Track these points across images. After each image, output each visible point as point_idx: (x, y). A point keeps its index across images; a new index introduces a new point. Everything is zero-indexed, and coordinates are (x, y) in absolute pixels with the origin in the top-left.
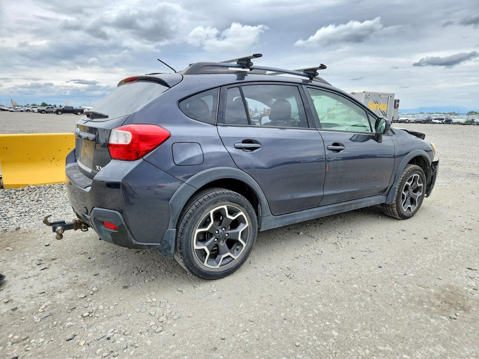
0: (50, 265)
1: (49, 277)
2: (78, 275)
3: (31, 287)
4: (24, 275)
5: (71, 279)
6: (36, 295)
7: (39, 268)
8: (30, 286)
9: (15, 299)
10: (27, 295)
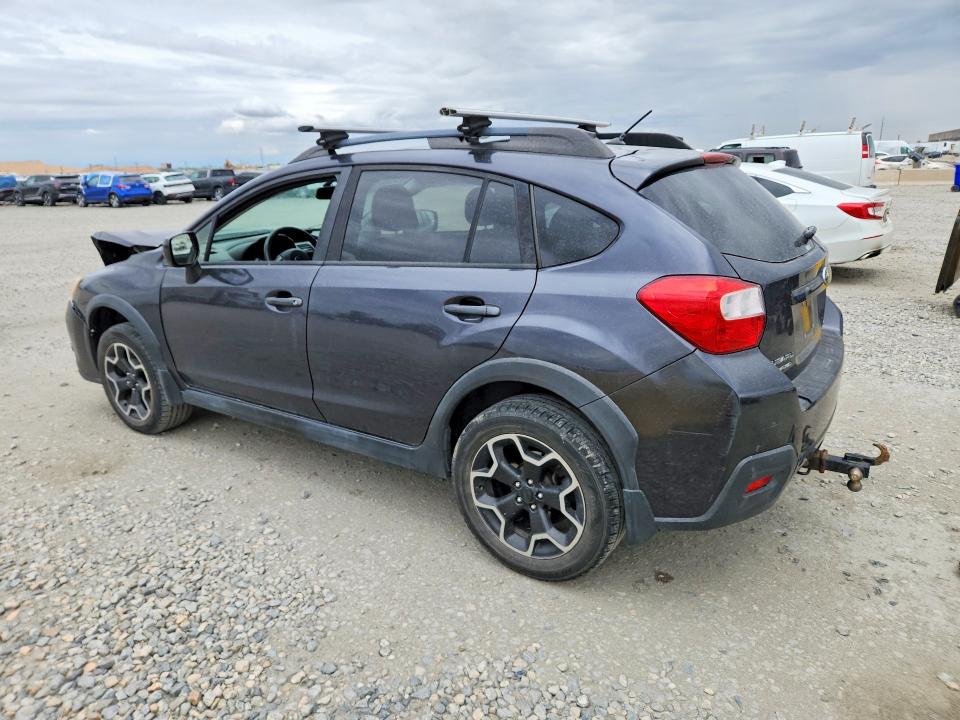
0: (864, 567)
1: (876, 538)
2: (829, 515)
3: (913, 537)
4: (919, 569)
5: (845, 516)
6: (908, 517)
7: (888, 573)
8: (914, 539)
9: (942, 528)
10: (923, 525)
